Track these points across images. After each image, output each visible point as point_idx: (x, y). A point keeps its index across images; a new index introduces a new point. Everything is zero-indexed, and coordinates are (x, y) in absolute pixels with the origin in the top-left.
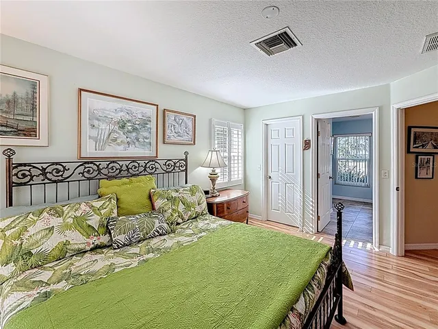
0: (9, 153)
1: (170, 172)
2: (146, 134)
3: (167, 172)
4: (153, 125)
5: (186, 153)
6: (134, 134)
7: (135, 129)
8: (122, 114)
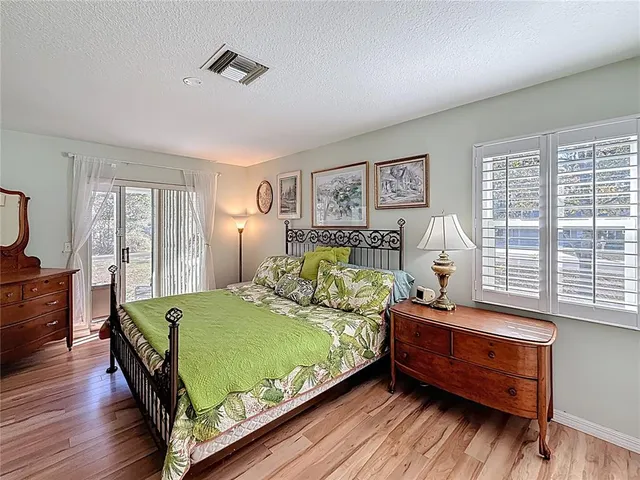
0: (287, 223)
1: (376, 248)
2: (355, 201)
3: (372, 247)
4: (363, 188)
5: (401, 222)
6: (345, 202)
7: (346, 197)
8: (336, 184)
